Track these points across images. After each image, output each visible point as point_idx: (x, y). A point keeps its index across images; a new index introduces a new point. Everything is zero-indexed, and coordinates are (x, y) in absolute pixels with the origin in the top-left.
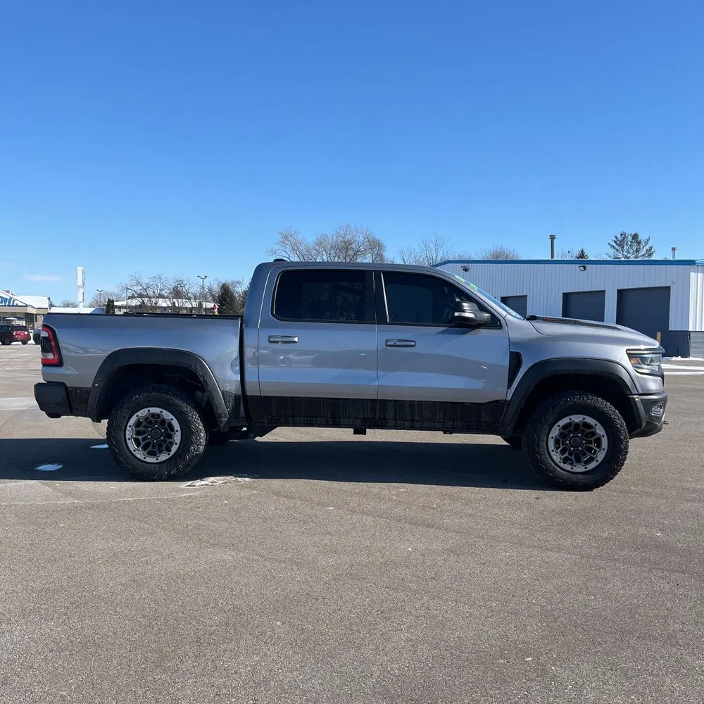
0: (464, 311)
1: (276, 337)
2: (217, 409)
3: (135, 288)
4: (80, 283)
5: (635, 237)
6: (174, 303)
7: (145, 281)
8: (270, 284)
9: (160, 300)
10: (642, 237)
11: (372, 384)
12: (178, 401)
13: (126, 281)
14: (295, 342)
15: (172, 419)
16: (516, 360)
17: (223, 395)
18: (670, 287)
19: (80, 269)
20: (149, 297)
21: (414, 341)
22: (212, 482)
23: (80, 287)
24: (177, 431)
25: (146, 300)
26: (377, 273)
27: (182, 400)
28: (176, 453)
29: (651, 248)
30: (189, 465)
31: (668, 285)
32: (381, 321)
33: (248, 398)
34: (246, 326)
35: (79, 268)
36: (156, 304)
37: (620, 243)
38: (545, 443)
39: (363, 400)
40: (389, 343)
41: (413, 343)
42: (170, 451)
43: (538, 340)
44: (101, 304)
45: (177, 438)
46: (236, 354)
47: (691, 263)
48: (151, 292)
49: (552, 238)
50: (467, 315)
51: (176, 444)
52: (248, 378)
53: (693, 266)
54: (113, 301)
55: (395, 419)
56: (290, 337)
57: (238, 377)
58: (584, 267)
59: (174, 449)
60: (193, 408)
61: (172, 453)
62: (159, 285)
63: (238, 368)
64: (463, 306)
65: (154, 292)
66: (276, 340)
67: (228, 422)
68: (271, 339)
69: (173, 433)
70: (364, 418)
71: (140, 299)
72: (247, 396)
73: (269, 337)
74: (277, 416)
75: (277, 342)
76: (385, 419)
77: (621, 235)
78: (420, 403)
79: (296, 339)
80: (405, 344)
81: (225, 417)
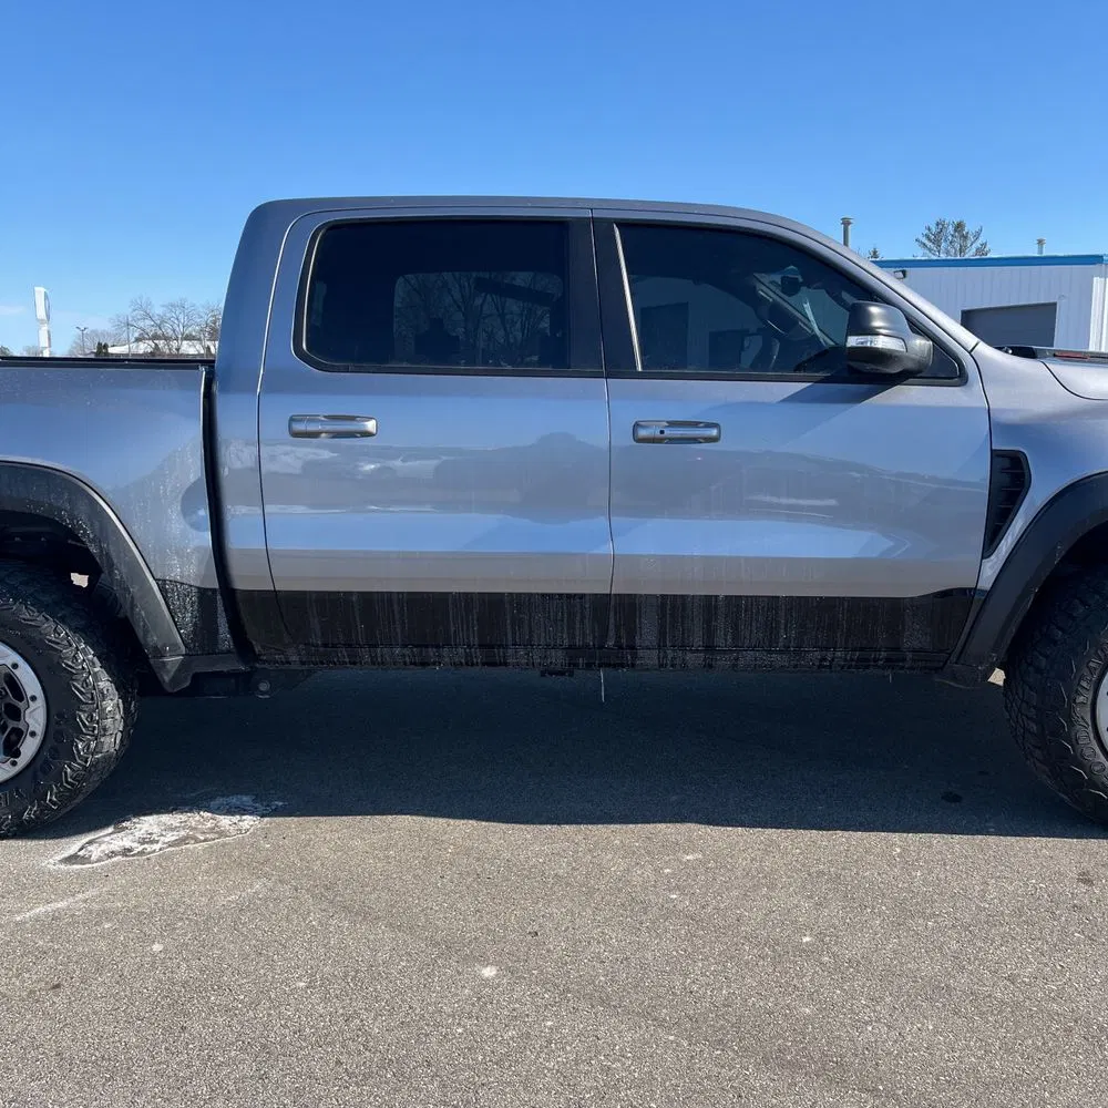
0: (873, 332)
1: (313, 419)
2: (146, 632)
3: (141, 324)
4: (41, 313)
5: (959, 227)
6: (209, 348)
7: (158, 310)
8: (291, 260)
9: (185, 342)
10: (970, 228)
11: (595, 552)
12: (26, 614)
13: (126, 311)
14: (367, 434)
15: (15, 666)
16: (1010, 475)
17: (163, 591)
18: (1055, 304)
19: (40, 291)
20: (167, 339)
21: (715, 425)
22: (143, 841)
23: (42, 322)
24: (34, 698)
25: (161, 343)
26: (602, 227)
27: (42, 607)
28: (34, 759)
29: (984, 245)
30: (75, 792)
31: (1052, 301)
32: (618, 366)
33: (238, 595)
34: (224, 390)
35: (37, 289)
36: (178, 350)
37: (936, 238)
38: (1088, 709)
39: (569, 596)
40: (642, 433)
41: (714, 432)
42: (17, 754)
43: (1076, 414)
44: (88, 352)
45: (35, 717)
46: (195, 470)
47: (1095, 260)
48: (169, 331)
49: (846, 223)
50: (881, 343)
51: (33, 734)
52: (235, 541)
53: (1097, 266)
54: (106, 346)
55: (661, 646)
56: (352, 418)
57: (206, 538)
58: (904, 273)
59: (29, 748)
60: (75, 630)
61: (23, 761)
62: (181, 317)
63: (204, 513)
64: (869, 316)
65: (174, 331)
66: (312, 428)
67: (183, 666)
68: (299, 427)
69: (21, 705)
70: (570, 647)
71: (151, 342)
72: (234, 591)
73: (292, 420)
74: (325, 645)
75: (315, 435)
76: (633, 648)
77: (938, 224)
78: (734, 602)
79: (371, 426)
80: (686, 434)
81: (174, 650)
